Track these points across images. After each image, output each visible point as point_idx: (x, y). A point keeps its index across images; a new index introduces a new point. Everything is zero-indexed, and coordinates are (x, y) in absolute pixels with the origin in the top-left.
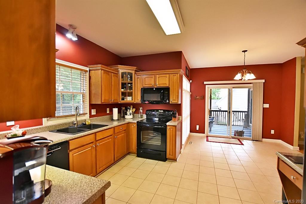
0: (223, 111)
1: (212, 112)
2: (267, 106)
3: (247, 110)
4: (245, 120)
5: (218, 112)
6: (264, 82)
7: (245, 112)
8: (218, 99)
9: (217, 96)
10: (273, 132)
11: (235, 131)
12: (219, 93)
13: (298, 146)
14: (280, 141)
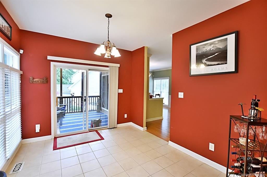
0: (77, 97)
1: (64, 99)
2: (121, 91)
3: (99, 95)
4: (98, 105)
5: (71, 99)
6: (119, 66)
7: (97, 97)
8: (70, 84)
9: (69, 82)
10: (126, 116)
11: (92, 121)
12: (71, 78)
13: (146, 127)
14: (131, 124)
